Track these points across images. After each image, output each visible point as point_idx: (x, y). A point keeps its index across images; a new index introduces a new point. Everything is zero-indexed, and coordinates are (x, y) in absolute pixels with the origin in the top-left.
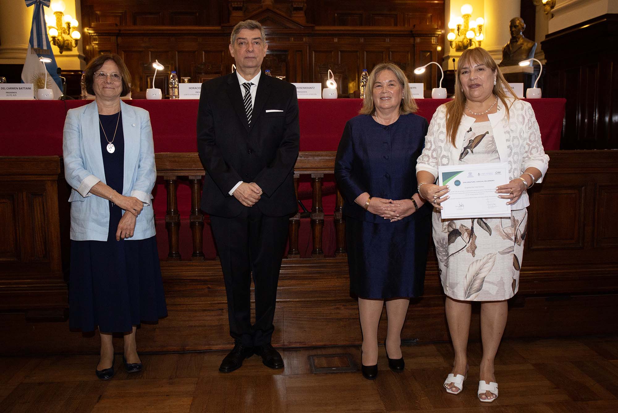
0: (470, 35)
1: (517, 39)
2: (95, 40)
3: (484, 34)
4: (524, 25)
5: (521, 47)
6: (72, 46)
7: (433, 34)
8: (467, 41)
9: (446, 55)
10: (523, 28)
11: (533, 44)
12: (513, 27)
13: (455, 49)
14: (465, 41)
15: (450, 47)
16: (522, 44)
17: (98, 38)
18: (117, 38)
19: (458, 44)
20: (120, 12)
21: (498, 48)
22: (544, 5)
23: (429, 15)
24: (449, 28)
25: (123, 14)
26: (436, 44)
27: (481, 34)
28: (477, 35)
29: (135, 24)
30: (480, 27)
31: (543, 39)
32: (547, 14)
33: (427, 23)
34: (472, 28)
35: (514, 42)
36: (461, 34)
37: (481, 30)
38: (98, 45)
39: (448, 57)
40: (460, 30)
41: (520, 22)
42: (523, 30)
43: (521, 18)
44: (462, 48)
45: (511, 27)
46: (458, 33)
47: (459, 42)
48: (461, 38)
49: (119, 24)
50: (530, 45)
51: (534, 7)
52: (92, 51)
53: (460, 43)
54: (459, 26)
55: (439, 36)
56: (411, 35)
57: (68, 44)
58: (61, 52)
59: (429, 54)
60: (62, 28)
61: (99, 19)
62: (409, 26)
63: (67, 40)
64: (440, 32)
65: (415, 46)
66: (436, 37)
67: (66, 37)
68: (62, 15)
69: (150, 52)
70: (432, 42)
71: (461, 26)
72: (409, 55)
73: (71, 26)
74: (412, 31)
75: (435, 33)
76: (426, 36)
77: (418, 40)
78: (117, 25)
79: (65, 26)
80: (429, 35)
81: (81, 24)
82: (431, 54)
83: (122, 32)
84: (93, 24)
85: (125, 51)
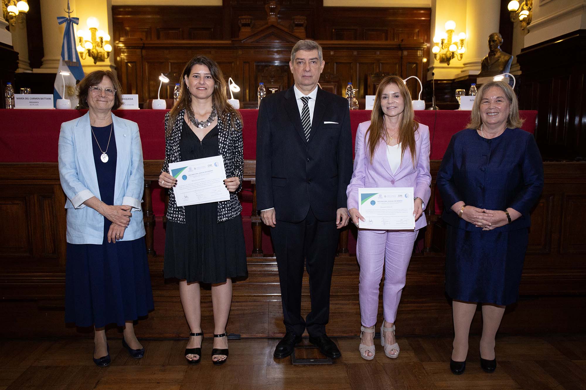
0: (452, 48)
1: (495, 53)
2: (125, 53)
3: (466, 48)
4: (502, 40)
5: (499, 60)
7: (421, 48)
8: (450, 54)
9: (430, 66)
10: (501, 42)
11: (509, 57)
12: (492, 42)
13: (439, 61)
14: (448, 53)
15: (435, 59)
16: (500, 57)
17: (127, 51)
18: (142, 50)
19: (441, 57)
20: (145, 27)
21: (478, 60)
22: (521, 21)
23: (417, 30)
24: (433, 42)
25: (149, 29)
26: (422, 57)
27: (463, 47)
28: (459, 48)
29: (158, 38)
30: (462, 41)
31: (519, 52)
32: (523, 30)
33: (414, 37)
34: (455, 42)
35: (492, 55)
36: (444, 47)
37: (463, 44)
38: (126, 57)
39: (433, 68)
40: (444, 43)
41: (498, 38)
42: (501, 44)
43: (499, 34)
44: (445, 60)
45: (490, 41)
46: (442, 47)
47: (443, 54)
48: (444, 51)
50: (507, 58)
51: (512, 24)
52: (122, 62)
53: (444, 56)
54: (443, 40)
55: (425, 49)
56: (400, 48)
57: (101, 56)
58: (95, 63)
59: (415, 65)
60: (96, 42)
61: (128, 34)
62: (398, 40)
63: (100, 52)
64: (426, 45)
65: (402, 59)
66: (422, 50)
67: (99, 49)
68: (96, 31)
69: (170, 63)
70: (417, 55)
71: (445, 41)
72: (397, 66)
73: (104, 40)
74: (399, 45)
75: (422, 46)
76: (413, 50)
77: (405, 53)
78: (141, 39)
79: (98, 40)
80: (416, 49)
81: (113, 39)
82: (417, 66)
83: (146, 46)
84: (122, 39)
85: (148, 63)
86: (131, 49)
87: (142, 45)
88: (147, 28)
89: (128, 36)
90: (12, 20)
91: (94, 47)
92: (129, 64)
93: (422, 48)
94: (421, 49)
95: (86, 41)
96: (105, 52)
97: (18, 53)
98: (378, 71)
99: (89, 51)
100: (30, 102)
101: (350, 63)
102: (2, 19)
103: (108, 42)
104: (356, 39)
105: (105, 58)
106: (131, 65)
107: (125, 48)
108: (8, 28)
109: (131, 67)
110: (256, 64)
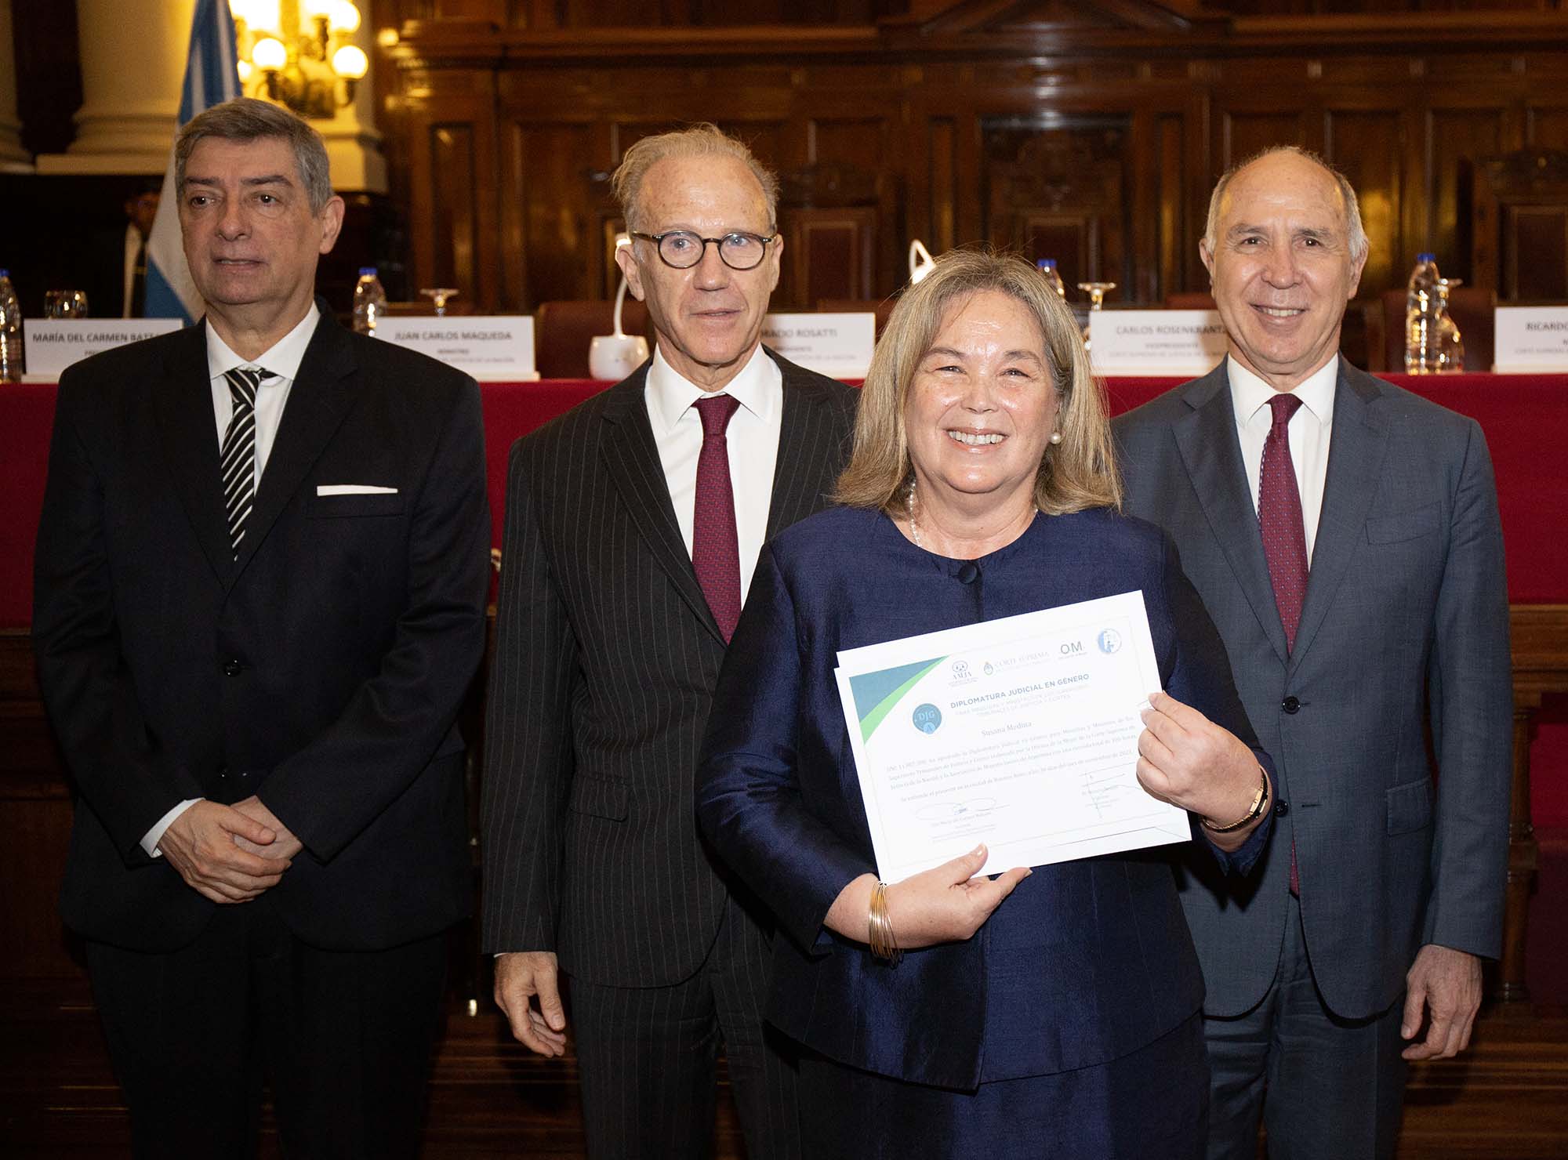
2: (417, 84)
6: (333, 103)
38: (427, 104)
52: (406, 120)
57: (322, 96)
60: (299, 38)
63: (318, 81)
67: (314, 69)
69: (614, 128)
73: (332, 29)
79: (311, 30)
81: (366, 23)
83: (512, 54)
84: (410, 27)
85: (525, 126)
86: (453, 67)
87: (498, 52)
89: (432, 13)
91: (294, 59)
92: (444, 136)
95: (259, 36)
96: (335, 78)
98: (1518, 145)
99: (271, 76)
101: (1397, 113)
103: (349, 38)
105: (338, 105)
106: (448, 136)
107: (421, 63)
109: (451, 145)
110: (984, 125)
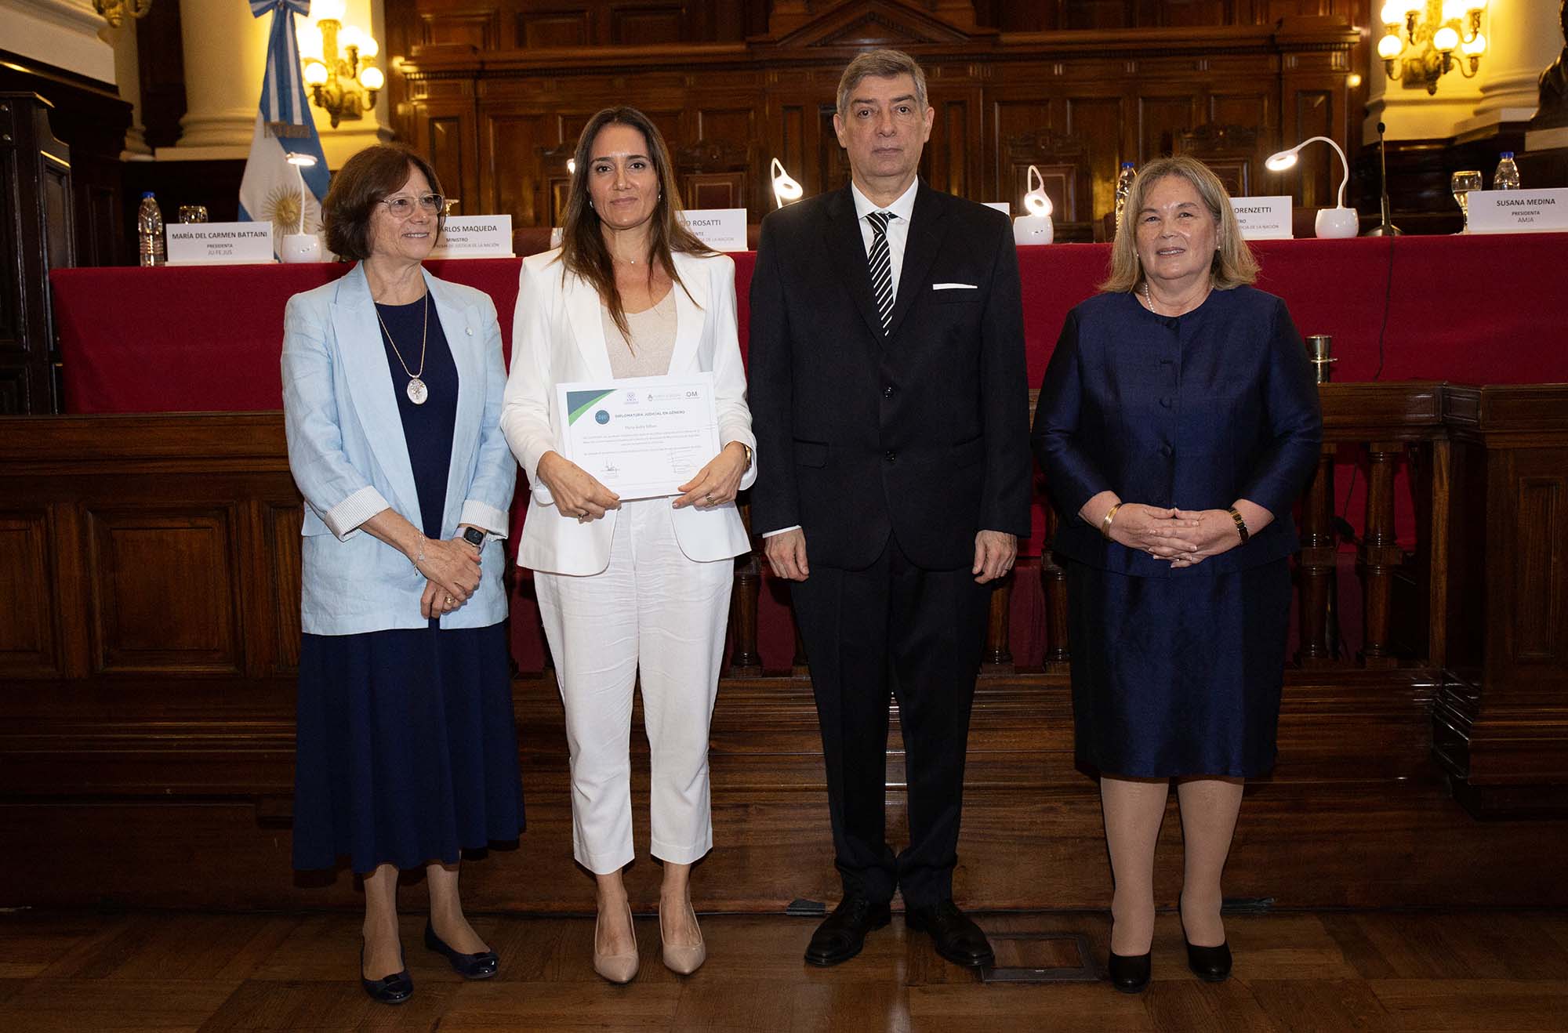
0: (1444, 40)
2: (421, 90)
3: (1489, 37)
6: (361, 107)
7: (1336, 44)
8: (1438, 58)
9: (1373, 99)
13: (1400, 83)
14: (1430, 57)
15: (1387, 76)
17: (428, 86)
18: (475, 84)
19: (1409, 68)
20: (482, 12)
21: (1526, 74)
24: (1383, 23)
25: (492, 18)
26: (1344, 72)
27: (1478, 35)
28: (1466, 40)
29: (521, 43)
30: (1476, 15)
33: (1318, 12)
34: (1453, 20)
36: (1418, 38)
37: (1478, 26)
38: (427, 104)
39: (1381, 105)
40: (1415, 25)
44: (1422, 78)
45: (1563, 15)
46: (1409, 36)
47: (1413, 60)
48: (1417, 51)
49: (480, 46)
52: (412, 118)
53: (1416, 65)
54: (1411, 15)
55: (1354, 46)
56: (1274, 46)
57: (353, 102)
58: (335, 125)
59: (1322, 98)
60: (336, 62)
61: (429, 32)
62: (1267, 22)
63: (350, 92)
64: (1358, 32)
65: (1281, 79)
66: (1344, 50)
67: (347, 84)
68: (338, 27)
69: (560, 118)
70: (1330, 65)
71: (1417, 16)
72: (1266, 103)
73: (359, 56)
74: (1272, 37)
75: (1343, 38)
76: (1317, 50)
77: (1291, 61)
78: (475, 49)
79: (344, 56)
80: (1324, 47)
81: (384, 49)
82: (1328, 101)
83: (487, 67)
84: (415, 50)
85: (495, 118)
86: (446, 78)
87: (477, 66)
88: (487, 11)
89: (430, 41)
90: (112, 11)
91: (333, 77)
92: (438, 126)
93: (1344, 43)
94: (1342, 46)
95: (308, 62)
96: (362, 90)
97: (130, 106)
98: (1203, 121)
99: (317, 88)
100: (208, 246)
101: (1117, 100)
102: (87, 9)
103: (371, 62)
104: (1130, 24)
105: (364, 109)
106: (443, 128)
107: (422, 76)
108: (101, 35)
109: (443, 131)
110: (823, 112)
